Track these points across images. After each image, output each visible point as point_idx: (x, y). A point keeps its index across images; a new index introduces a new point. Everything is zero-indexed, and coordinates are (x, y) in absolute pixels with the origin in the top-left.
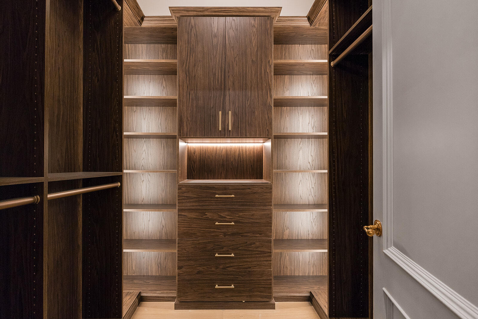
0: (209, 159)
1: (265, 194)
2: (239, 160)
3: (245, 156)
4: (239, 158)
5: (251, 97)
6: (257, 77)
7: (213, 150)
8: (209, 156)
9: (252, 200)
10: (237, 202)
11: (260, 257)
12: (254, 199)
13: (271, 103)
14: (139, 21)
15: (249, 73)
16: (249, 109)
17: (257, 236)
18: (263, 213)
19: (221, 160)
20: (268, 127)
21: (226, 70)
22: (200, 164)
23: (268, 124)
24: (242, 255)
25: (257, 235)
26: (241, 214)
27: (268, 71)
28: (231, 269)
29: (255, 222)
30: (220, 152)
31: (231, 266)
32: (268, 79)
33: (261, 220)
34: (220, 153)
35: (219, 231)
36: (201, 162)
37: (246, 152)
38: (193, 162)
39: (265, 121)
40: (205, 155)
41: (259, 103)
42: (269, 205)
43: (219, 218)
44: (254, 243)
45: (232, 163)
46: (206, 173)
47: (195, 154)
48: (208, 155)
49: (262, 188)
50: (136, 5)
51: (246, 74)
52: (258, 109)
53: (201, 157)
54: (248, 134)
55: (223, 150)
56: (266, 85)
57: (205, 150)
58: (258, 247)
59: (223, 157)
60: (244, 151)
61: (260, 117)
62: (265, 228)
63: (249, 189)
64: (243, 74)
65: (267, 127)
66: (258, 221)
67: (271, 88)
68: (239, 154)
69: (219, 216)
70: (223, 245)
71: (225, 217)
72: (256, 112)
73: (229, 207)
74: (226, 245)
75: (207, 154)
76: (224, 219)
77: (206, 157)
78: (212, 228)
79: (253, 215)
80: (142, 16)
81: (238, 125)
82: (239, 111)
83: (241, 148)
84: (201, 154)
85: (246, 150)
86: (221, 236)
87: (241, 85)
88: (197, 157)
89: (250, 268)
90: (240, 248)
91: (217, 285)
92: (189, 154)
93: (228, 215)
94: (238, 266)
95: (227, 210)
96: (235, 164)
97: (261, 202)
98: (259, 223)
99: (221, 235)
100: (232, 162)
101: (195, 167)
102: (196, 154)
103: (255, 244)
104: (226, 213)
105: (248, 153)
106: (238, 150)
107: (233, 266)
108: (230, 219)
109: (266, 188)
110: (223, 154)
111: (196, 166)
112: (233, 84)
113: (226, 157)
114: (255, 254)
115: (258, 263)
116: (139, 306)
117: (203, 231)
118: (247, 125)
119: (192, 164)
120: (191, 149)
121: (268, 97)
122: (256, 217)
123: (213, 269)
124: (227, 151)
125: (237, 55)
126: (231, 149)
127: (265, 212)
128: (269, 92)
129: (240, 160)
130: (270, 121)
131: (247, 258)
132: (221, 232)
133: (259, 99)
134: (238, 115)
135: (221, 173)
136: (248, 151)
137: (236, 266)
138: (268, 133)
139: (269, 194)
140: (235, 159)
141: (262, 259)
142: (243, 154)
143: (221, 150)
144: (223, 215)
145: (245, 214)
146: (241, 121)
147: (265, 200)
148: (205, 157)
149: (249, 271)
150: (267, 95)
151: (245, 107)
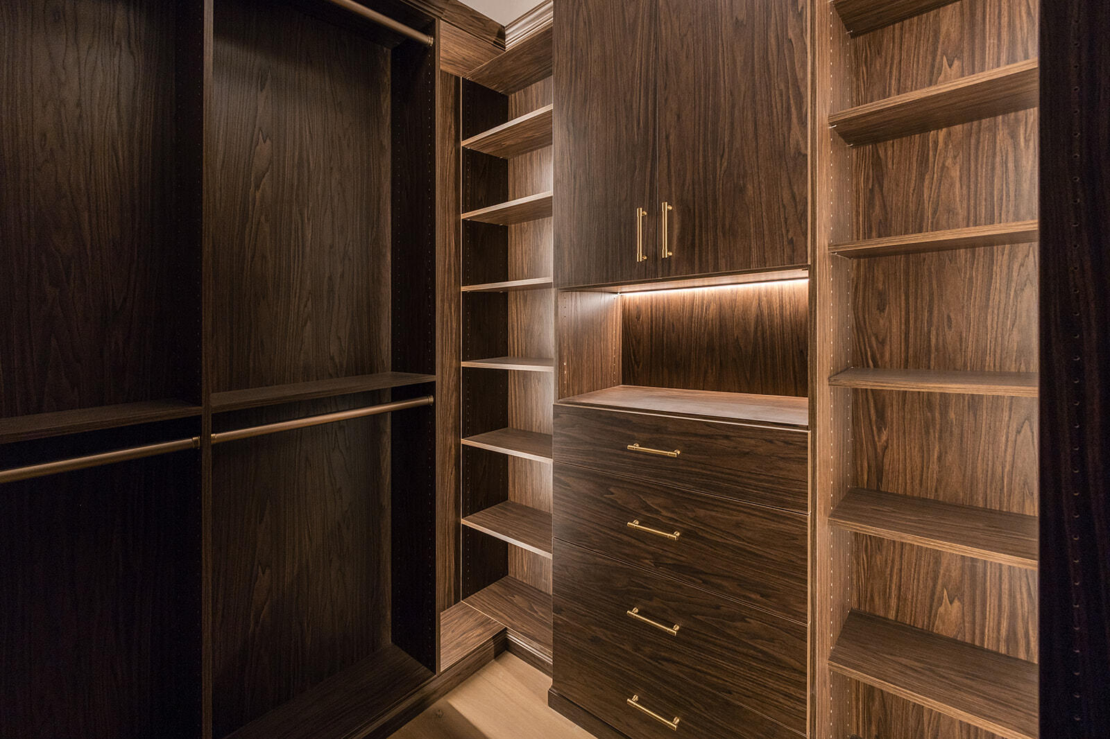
0: (673, 332)
1: (781, 464)
2: (759, 334)
3: (777, 320)
4: (760, 328)
5: (731, 142)
6: (753, 71)
7: (684, 306)
8: (673, 324)
9: (736, 475)
10: (691, 473)
11: (762, 671)
12: (743, 475)
13: (802, 146)
14: (494, 42)
15: (726, 66)
16: (727, 182)
17: (750, 599)
18: (773, 525)
19: (706, 335)
20: (790, 233)
21: (658, 81)
22: (651, 346)
23: (790, 221)
24: (706, 641)
25: (753, 596)
26: (702, 513)
27: (791, 35)
28: (672, 669)
29: (745, 550)
30: (702, 311)
31: (674, 662)
32: (792, 63)
33: (768, 550)
34: (702, 314)
35: (642, 545)
36: (654, 341)
37: (782, 307)
38: (634, 342)
39: (782, 210)
40: (663, 323)
41: (757, 157)
42: (795, 506)
43: (642, 508)
44: (743, 619)
45: (739, 345)
46: (666, 370)
47: (639, 320)
48: (671, 321)
49: (771, 442)
50: (471, 16)
51: (716, 74)
52: (755, 177)
53: (654, 328)
54: (722, 262)
55: (712, 307)
56: (782, 86)
57: (664, 308)
58: (755, 636)
59: (710, 325)
60: (776, 305)
61: (764, 199)
62: (779, 582)
63: (727, 437)
64: (705, 78)
65: (788, 231)
66: (754, 548)
67: (802, 89)
68: (760, 316)
69: (641, 505)
70: (649, 589)
71: (658, 511)
72: (750, 187)
73: (668, 483)
74: (659, 591)
75: (668, 319)
76: (655, 516)
77: (666, 327)
78: (625, 532)
79: (738, 525)
80: (496, 31)
81: (693, 240)
82: (694, 196)
83: (766, 296)
84: (654, 319)
85: (781, 300)
86: (647, 561)
87: (700, 112)
88: (643, 328)
89: (730, 693)
90: (698, 617)
91: (636, 698)
92: (627, 322)
93: (665, 508)
94: (694, 669)
95: (662, 491)
96: (746, 347)
97: (765, 489)
98: (761, 556)
99: (646, 558)
100: (737, 340)
101: (639, 352)
102: (642, 321)
103: (746, 621)
104: (660, 501)
105: (788, 313)
106: (755, 303)
107: (678, 663)
108: (671, 519)
109: (785, 442)
110: (711, 316)
111: (641, 351)
112: (679, 117)
113: (721, 325)
114: (746, 655)
115: (758, 691)
116: (497, 660)
117: (605, 533)
118: (720, 234)
119: (632, 346)
120: (631, 308)
121: (792, 126)
122: (749, 534)
123: (627, 648)
124: (721, 307)
125: (690, 24)
126: (733, 300)
127: (782, 526)
128: (796, 109)
129: (763, 334)
130: (799, 208)
131: (722, 656)
132: (649, 553)
133: (761, 142)
134: (691, 207)
135: (706, 372)
136: (788, 307)
137: (687, 666)
138: (793, 252)
139: (794, 466)
140: (745, 331)
141: (771, 683)
142: (771, 315)
143: (705, 304)
144: (652, 503)
145: (712, 517)
146: (701, 227)
147: (783, 485)
148: (663, 327)
149: (728, 703)
150: (789, 119)
151: (714, 178)
